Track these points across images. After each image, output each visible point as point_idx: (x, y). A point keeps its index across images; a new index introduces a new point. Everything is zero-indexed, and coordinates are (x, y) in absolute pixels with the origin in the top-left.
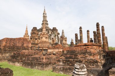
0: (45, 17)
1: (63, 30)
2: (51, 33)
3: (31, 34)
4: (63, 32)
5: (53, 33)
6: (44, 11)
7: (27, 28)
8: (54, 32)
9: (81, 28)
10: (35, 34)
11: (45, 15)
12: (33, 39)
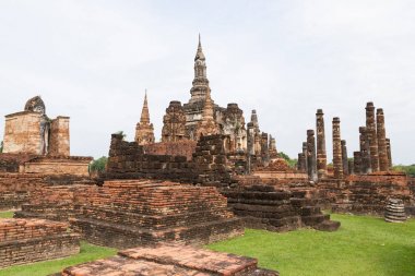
0: (200, 68)
1: (254, 112)
2: (224, 119)
3: (164, 122)
4: (254, 118)
5: (228, 120)
6: (199, 50)
7: (146, 103)
8: (231, 118)
9: (320, 113)
10: (178, 122)
11: (202, 63)
12: (173, 136)
